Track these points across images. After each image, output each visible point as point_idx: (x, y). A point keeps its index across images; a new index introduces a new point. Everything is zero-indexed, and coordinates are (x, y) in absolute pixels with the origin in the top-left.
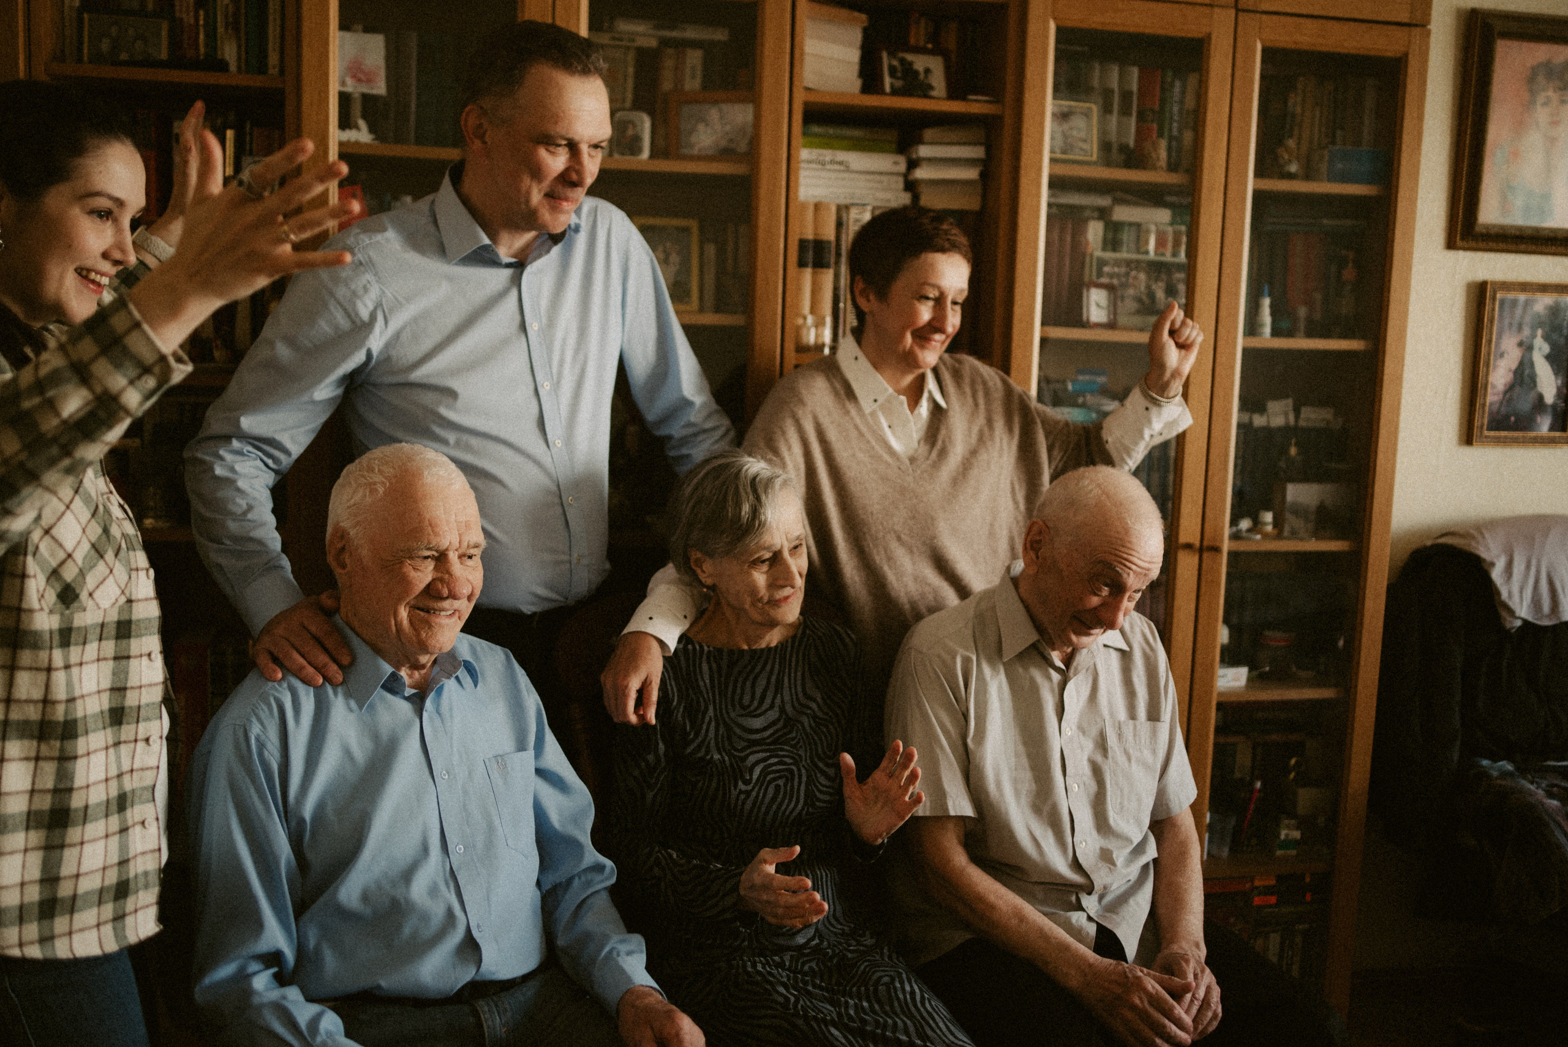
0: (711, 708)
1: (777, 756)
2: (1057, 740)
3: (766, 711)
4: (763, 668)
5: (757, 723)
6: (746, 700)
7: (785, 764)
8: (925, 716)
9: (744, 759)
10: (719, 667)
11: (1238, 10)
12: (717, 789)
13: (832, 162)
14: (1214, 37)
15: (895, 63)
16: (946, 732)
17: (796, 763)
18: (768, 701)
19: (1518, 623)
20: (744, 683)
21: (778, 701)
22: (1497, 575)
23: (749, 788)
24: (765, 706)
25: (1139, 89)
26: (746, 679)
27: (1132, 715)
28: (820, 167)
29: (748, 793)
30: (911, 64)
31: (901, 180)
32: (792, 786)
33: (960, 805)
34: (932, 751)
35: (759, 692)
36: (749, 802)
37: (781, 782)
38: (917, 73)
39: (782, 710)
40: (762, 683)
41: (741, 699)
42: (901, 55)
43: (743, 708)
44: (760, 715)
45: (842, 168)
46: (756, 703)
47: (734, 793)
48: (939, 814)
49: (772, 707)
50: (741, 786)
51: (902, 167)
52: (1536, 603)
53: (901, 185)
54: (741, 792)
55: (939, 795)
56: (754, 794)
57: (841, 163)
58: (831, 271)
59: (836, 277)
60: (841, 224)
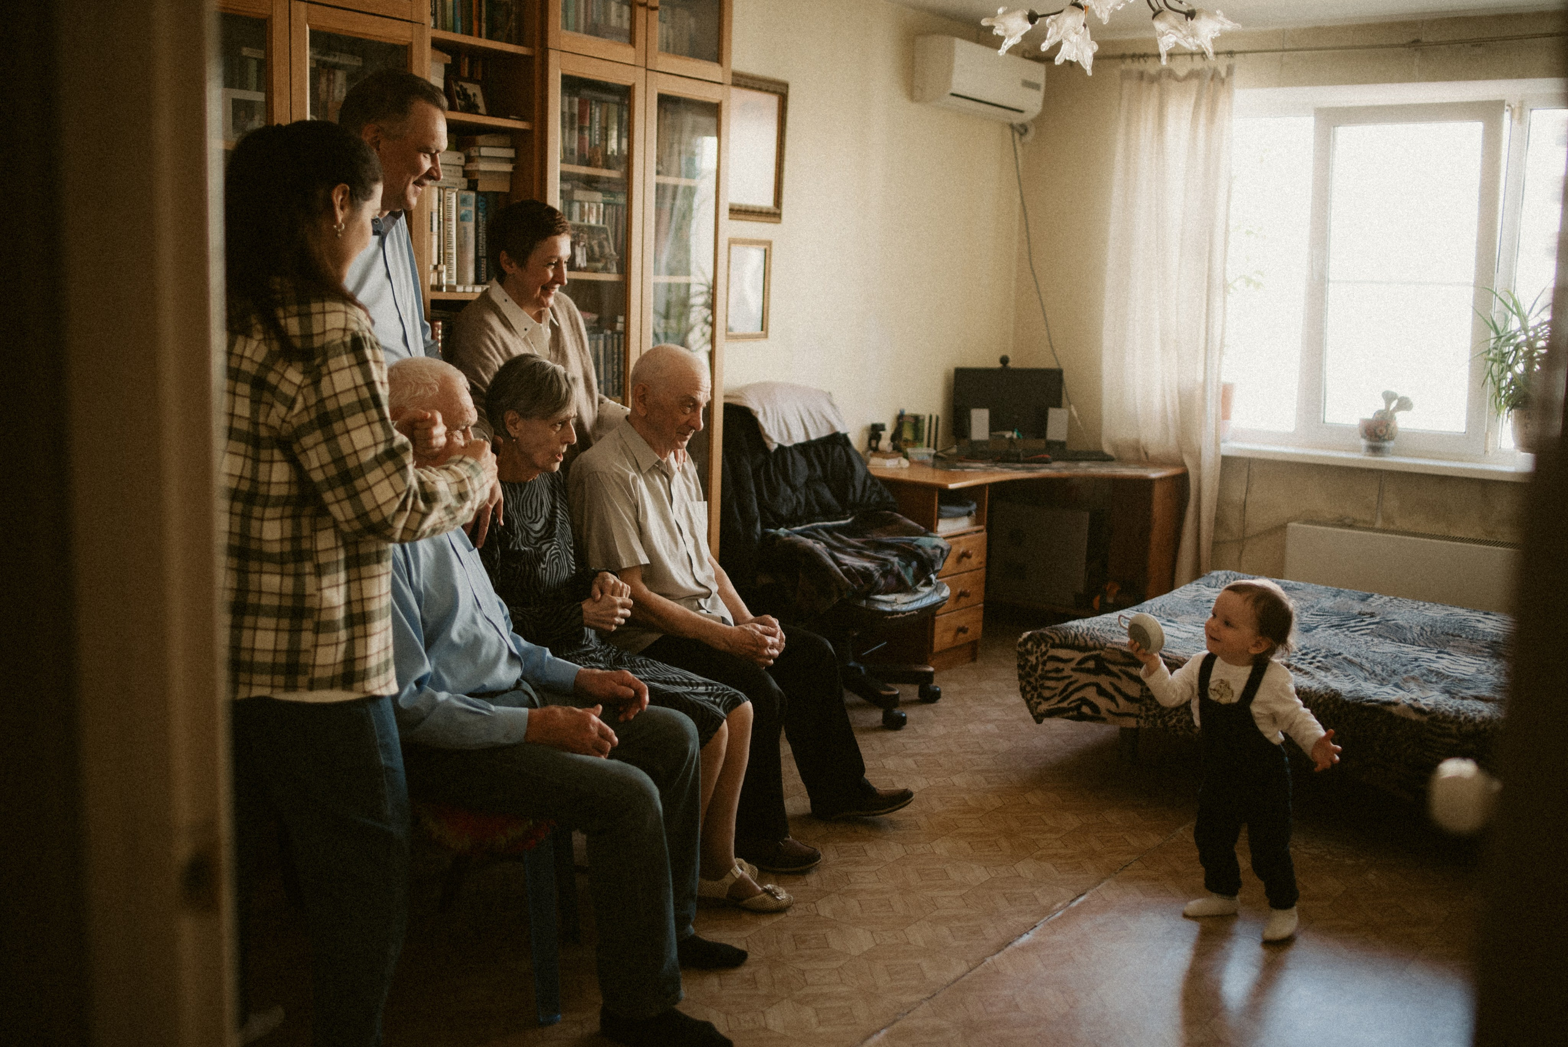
0: (517, 521)
1: (552, 545)
2: (673, 517)
3: (540, 519)
4: (533, 493)
5: (538, 527)
6: (530, 513)
7: (556, 549)
8: (616, 510)
9: (540, 548)
10: (515, 495)
11: (647, 70)
12: (530, 570)
14: (637, 86)
15: (458, 89)
16: (629, 518)
17: (560, 549)
18: (539, 513)
19: (776, 446)
21: (543, 512)
22: (761, 418)
23: (546, 566)
24: (539, 516)
25: (579, 112)
26: (526, 501)
27: (692, 500)
29: (545, 569)
30: (466, 89)
31: (461, 169)
32: (562, 562)
33: (644, 560)
34: (624, 530)
35: (534, 508)
36: (548, 574)
37: (557, 560)
38: (469, 95)
39: (547, 517)
40: (534, 504)
41: (527, 513)
42: (460, 83)
43: (530, 518)
44: (538, 522)
46: (535, 515)
47: (540, 570)
48: (634, 565)
49: (542, 516)
50: (542, 566)
51: (462, 162)
52: (781, 434)
53: (461, 174)
54: (542, 569)
55: (633, 553)
56: (548, 569)
58: (435, 233)
59: (439, 237)
60: (441, 201)
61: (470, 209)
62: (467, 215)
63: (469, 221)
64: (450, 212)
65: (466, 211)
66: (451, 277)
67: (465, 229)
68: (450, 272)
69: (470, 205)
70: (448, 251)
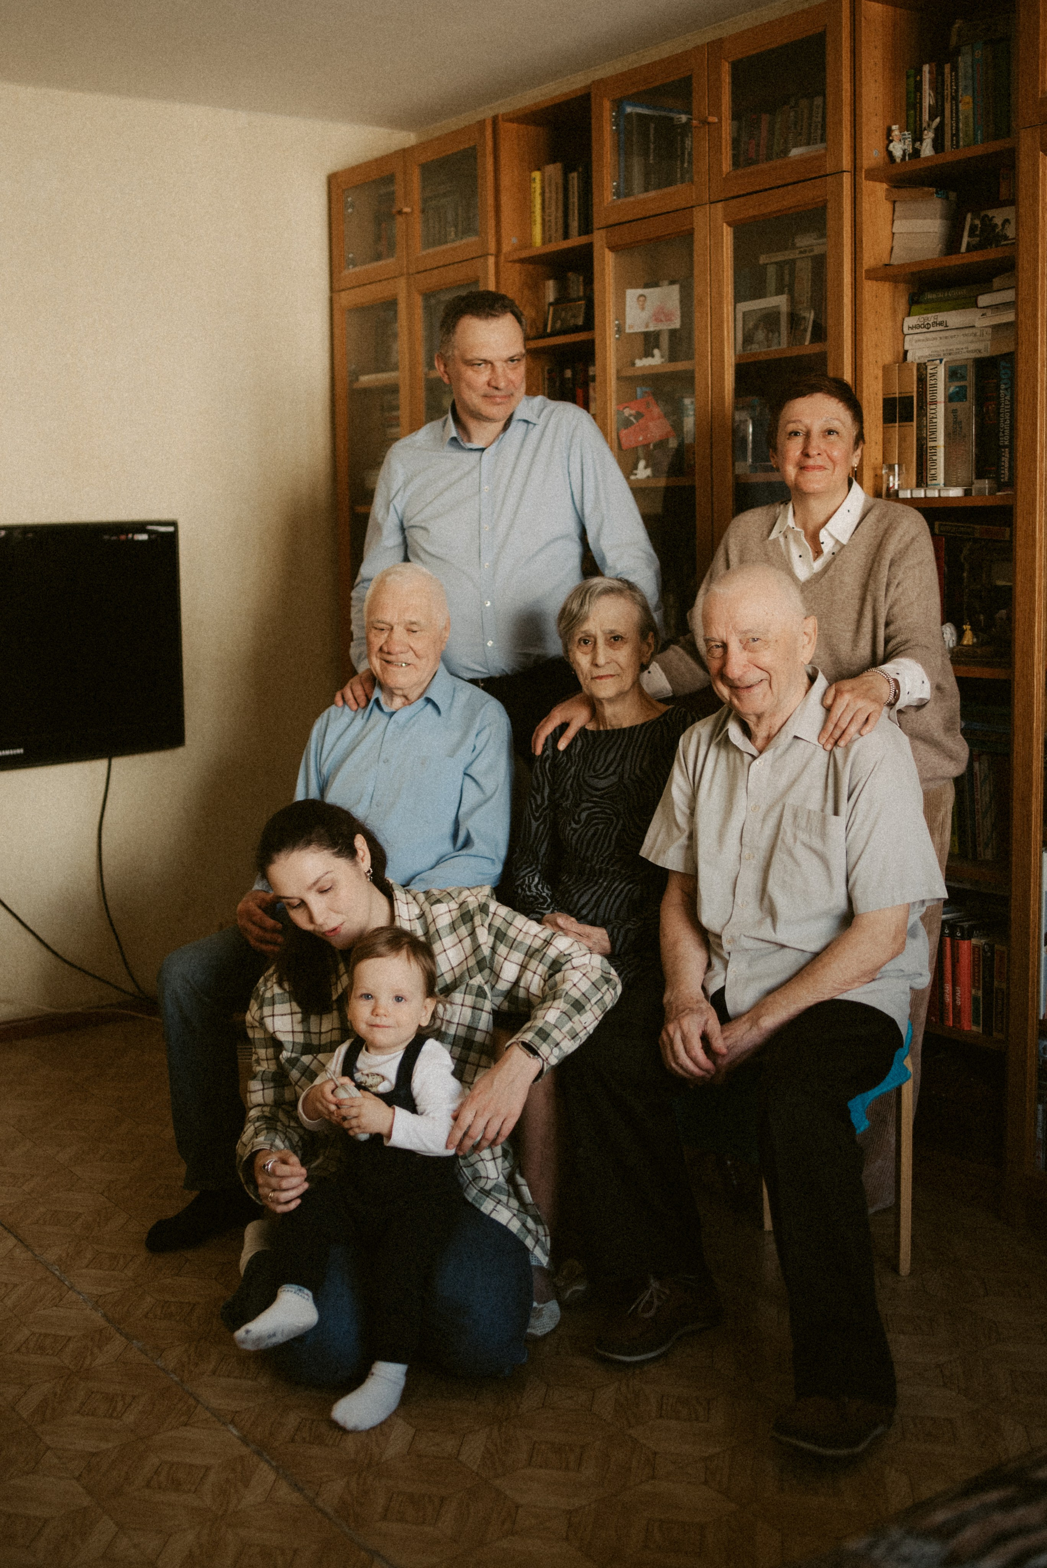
0: (573, 769)
1: (600, 807)
3: (611, 775)
4: (615, 743)
5: (603, 784)
6: (598, 767)
7: (606, 813)
9: (580, 805)
10: (588, 741)
13: (935, 324)
15: (977, 222)
18: (612, 769)
20: (600, 753)
21: (620, 769)
23: (578, 826)
24: (610, 772)
26: (602, 750)
28: (925, 330)
32: (608, 831)
35: (609, 759)
36: (576, 837)
37: (600, 827)
39: (621, 777)
40: (611, 756)
41: (596, 764)
43: (595, 771)
44: (605, 778)
45: (941, 328)
46: (602, 770)
49: (614, 772)
50: (574, 824)
54: (572, 829)
56: (580, 831)
57: (941, 324)
58: (915, 423)
59: (920, 428)
60: (922, 380)
61: (962, 383)
62: (957, 393)
63: (960, 400)
64: (934, 393)
65: (957, 387)
66: (934, 478)
67: (955, 411)
68: (933, 472)
69: (963, 378)
70: (930, 444)
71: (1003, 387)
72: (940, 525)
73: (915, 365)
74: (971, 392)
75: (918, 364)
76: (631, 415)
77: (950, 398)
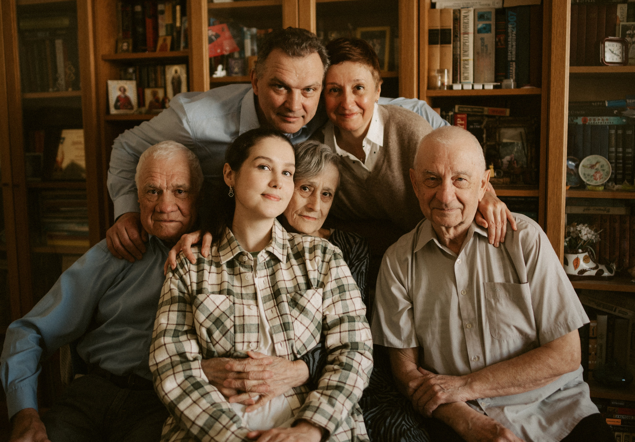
58: (452, 45)
59: (454, 48)
60: (457, 20)
61: (488, 22)
62: (484, 28)
63: (487, 32)
64: (466, 27)
65: (483, 24)
66: (466, 78)
67: (482, 39)
68: (466, 75)
69: (488, 19)
70: (463, 58)
71: (510, 26)
72: (459, 108)
73: (452, 12)
74: (493, 28)
75: (455, 11)
76: (212, 35)
77: (477, 31)
